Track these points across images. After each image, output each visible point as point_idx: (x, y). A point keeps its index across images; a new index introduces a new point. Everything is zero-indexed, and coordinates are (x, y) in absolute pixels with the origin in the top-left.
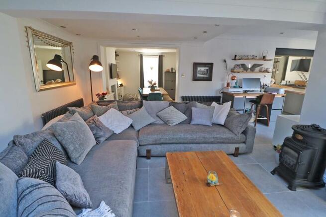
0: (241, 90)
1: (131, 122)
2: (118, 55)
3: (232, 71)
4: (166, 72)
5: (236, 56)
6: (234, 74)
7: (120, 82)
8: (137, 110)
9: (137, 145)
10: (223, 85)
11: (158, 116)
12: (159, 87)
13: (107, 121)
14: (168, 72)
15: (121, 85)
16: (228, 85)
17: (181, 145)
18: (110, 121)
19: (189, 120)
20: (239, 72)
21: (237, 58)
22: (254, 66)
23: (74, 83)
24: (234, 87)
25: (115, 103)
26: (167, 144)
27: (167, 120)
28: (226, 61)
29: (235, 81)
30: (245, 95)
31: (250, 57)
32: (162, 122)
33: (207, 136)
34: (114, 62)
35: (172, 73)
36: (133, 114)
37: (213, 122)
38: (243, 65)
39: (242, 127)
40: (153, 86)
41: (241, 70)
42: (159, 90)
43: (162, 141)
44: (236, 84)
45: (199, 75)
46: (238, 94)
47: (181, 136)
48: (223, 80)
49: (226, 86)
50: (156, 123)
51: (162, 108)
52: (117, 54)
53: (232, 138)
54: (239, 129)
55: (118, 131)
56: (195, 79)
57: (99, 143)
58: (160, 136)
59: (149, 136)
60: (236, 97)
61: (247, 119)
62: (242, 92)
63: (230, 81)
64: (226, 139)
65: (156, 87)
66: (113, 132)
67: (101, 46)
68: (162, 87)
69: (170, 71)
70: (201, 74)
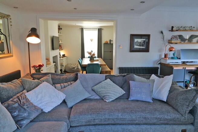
0: (180, 61)
1: (64, 98)
2: (61, 29)
3: (170, 42)
4: (104, 44)
5: (173, 27)
6: (172, 45)
7: (62, 53)
8: (71, 84)
9: (68, 126)
10: (160, 56)
11: (93, 90)
12: (98, 57)
13: (37, 97)
14: (106, 44)
15: (64, 56)
16: (166, 56)
17: (118, 126)
18: (40, 96)
19: (127, 95)
20: (176, 43)
21: (174, 29)
22: (192, 37)
23: (11, 54)
24: (172, 58)
25: (49, 76)
26: (102, 125)
27: (103, 95)
28: (163, 32)
29: (173, 52)
30: (184, 67)
31: (187, 29)
32: (98, 97)
33: (148, 116)
34: (56, 34)
35: (109, 45)
36: (66, 88)
37: (153, 96)
38: (180, 37)
39: (188, 106)
40: (92, 56)
41: (179, 41)
42: (98, 60)
43: (97, 122)
44: (174, 55)
45: (136, 47)
46: (177, 65)
47: (118, 116)
48: (160, 50)
49: (163, 56)
50: (92, 98)
51: (98, 82)
52: (60, 27)
53: (178, 118)
54: (185, 108)
55: (47, 109)
56: (132, 50)
57: (21, 127)
58: (94, 116)
59: (81, 117)
60: (175, 68)
61: (194, 97)
62: (181, 63)
63: (167, 52)
64: (171, 120)
65: (95, 57)
66: (42, 110)
67: (40, 20)
68: (101, 57)
69: (109, 43)
70: (138, 46)
